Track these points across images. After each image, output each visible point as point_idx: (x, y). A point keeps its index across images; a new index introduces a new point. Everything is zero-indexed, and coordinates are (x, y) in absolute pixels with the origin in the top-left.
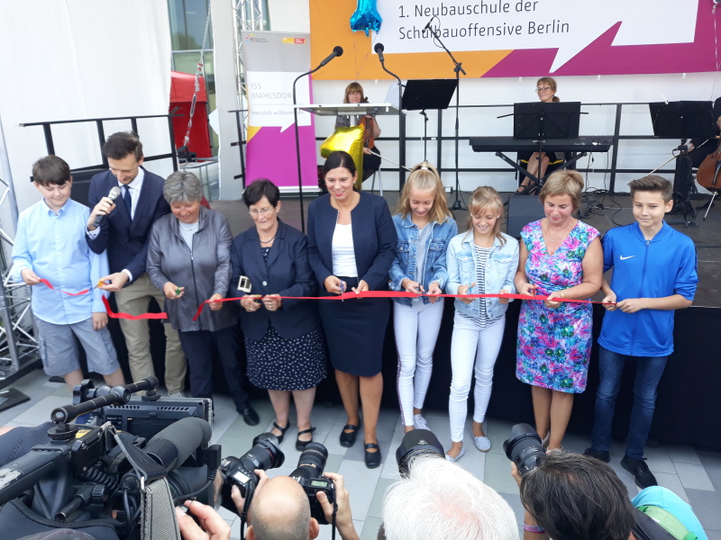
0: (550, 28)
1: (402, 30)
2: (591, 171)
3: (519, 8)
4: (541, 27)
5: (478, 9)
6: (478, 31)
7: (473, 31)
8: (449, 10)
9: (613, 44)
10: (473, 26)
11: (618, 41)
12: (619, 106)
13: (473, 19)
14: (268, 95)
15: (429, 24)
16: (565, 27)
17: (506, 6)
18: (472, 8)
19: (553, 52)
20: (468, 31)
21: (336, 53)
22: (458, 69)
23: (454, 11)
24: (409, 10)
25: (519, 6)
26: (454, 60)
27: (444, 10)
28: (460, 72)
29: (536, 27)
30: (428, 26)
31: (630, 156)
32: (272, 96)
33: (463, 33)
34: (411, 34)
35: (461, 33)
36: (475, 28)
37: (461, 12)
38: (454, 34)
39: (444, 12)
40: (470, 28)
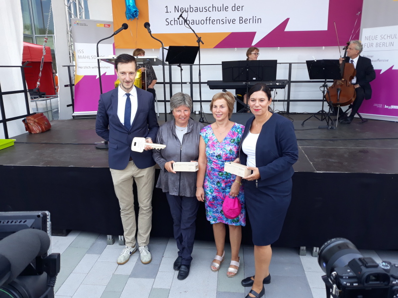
0: (251, 21)
1: (167, 20)
2: (276, 101)
3: (234, 9)
4: (246, 20)
5: (211, 9)
6: (211, 21)
7: (208, 21)
8: (194, 9)
9: (285, 30)
10: (208, 19)
11: (288, 29)
12: (290, 64)
13: (208, 14)
14: (88, 57)
16: (259, 20)
17: (227, 8)
18: (207, 8)
19: (253, 34)
20: (205, 21)
21: (123, 27)
22: (199, 40)
23: (197, 10)
24: (171, 9)
25: (234, 8)
26: (197, 36)
27: (192, 9)
28: (200, 43)
29: (243, 20)
30: (181, 16)
31: (297, 92)
32: (90, 58)
33: (202, 22)
34: (173, 22)
35: (201, 22)
36: (210, 20)
37: (201, 10)
38: (198, 23)
39: (192, 10)
40: (206, 20)
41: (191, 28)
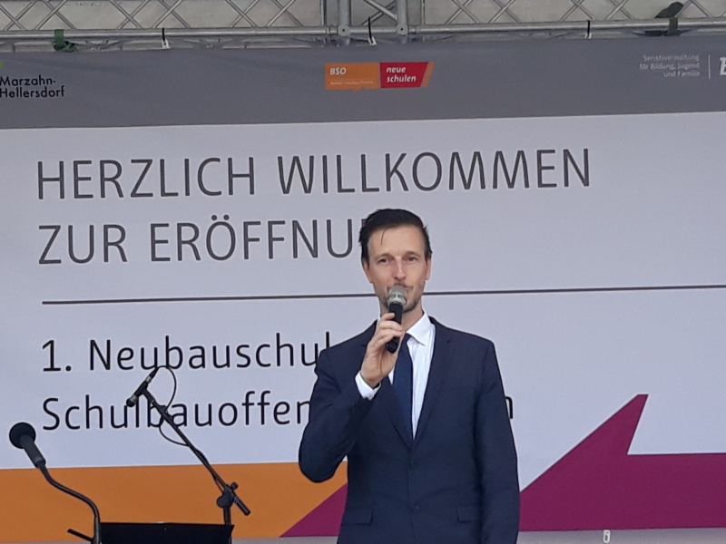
1: (50, 406)
5: (268, 355)
6: (269, 410)
7: (255, 411)
8: (187, 356)
10: (256, 399)
11: (644, 443)
13: (255, 380)
15: (145, 384)
18: (251, 353)
20: (241, 410)
22: (228, 498)
23: (200, 358)
24: (73, 352)
26: (216, 477)
27: (174, 355)
28: (234, 508)
30: (143, 390)
34: (78, 418)
35: (225, 415)
36: (263, 404)
37: (221, 360)
38: (203, 418)
39: (174, 361)
40: (247, 404)
41: (188, 444)
